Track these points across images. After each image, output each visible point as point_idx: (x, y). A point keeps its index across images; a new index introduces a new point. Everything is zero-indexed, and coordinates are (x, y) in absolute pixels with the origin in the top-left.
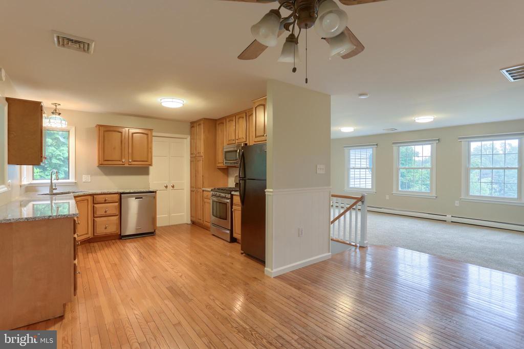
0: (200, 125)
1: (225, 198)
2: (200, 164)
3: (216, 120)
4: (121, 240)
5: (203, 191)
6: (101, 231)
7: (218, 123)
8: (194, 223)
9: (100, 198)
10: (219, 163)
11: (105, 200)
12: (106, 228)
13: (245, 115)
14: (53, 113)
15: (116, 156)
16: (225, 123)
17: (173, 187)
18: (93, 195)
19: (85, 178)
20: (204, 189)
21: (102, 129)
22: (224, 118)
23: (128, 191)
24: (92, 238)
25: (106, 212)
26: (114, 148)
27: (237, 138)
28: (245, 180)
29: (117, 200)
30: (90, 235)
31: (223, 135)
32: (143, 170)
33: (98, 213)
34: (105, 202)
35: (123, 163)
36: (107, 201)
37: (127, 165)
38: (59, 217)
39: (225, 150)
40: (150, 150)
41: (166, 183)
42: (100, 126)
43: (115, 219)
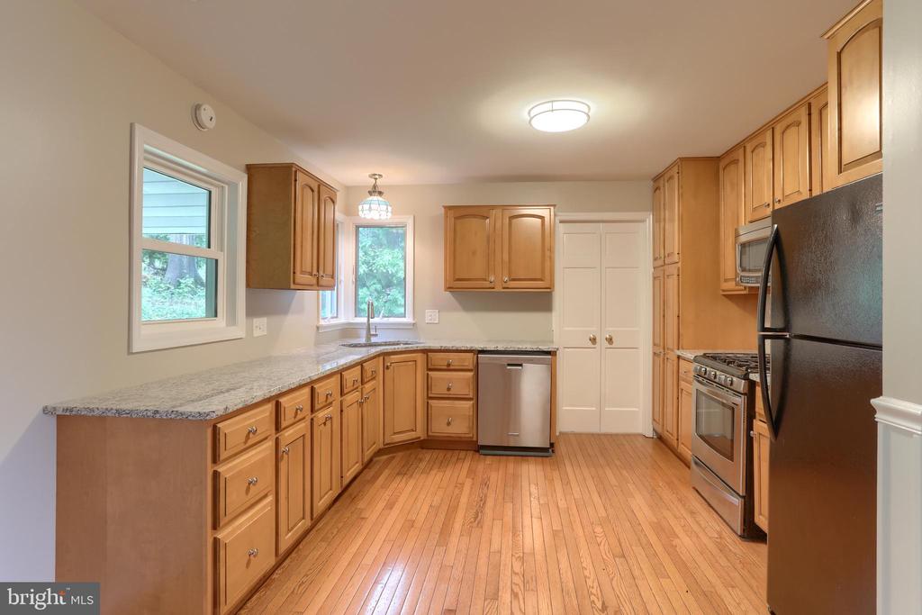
0: (671, 178)
1: (729, 387)
2: (672, 283)
3: (718, 159)
4: (477, 454)
5: (679, 357)
6: (440, 428)
7: (722, 165)
8: (661, 439)
9: (439, 359)
10: (726, 280)
11: (449, 365)
12: (449, 424)
13: (803, 112)
14: (371, 193)
15: (478, 269)
16: (741, 159)
17: (610, 340)
18: (426, 351)
19: (431, 316)
20: (679, 353)
21: (451, 213)
22: (741, 145)
23: (491, 347)
24: (424, 440)
25: (449, 389)
26: (474, 253)
27: (778, 196)
28: (788, 341)
29: (471, 367)
30: (420, 433)
31: (738, 196)
32: (540, 300)
33: (436, 391)
34: (449, 368)
35: (492, 285)
36: (452, 367)
37: (499, 289)
38: (173, 416)
39: (743, 239)
40: (548, 253)
41: (593, 330)
42: (448, 208)
43: (467, 405)
